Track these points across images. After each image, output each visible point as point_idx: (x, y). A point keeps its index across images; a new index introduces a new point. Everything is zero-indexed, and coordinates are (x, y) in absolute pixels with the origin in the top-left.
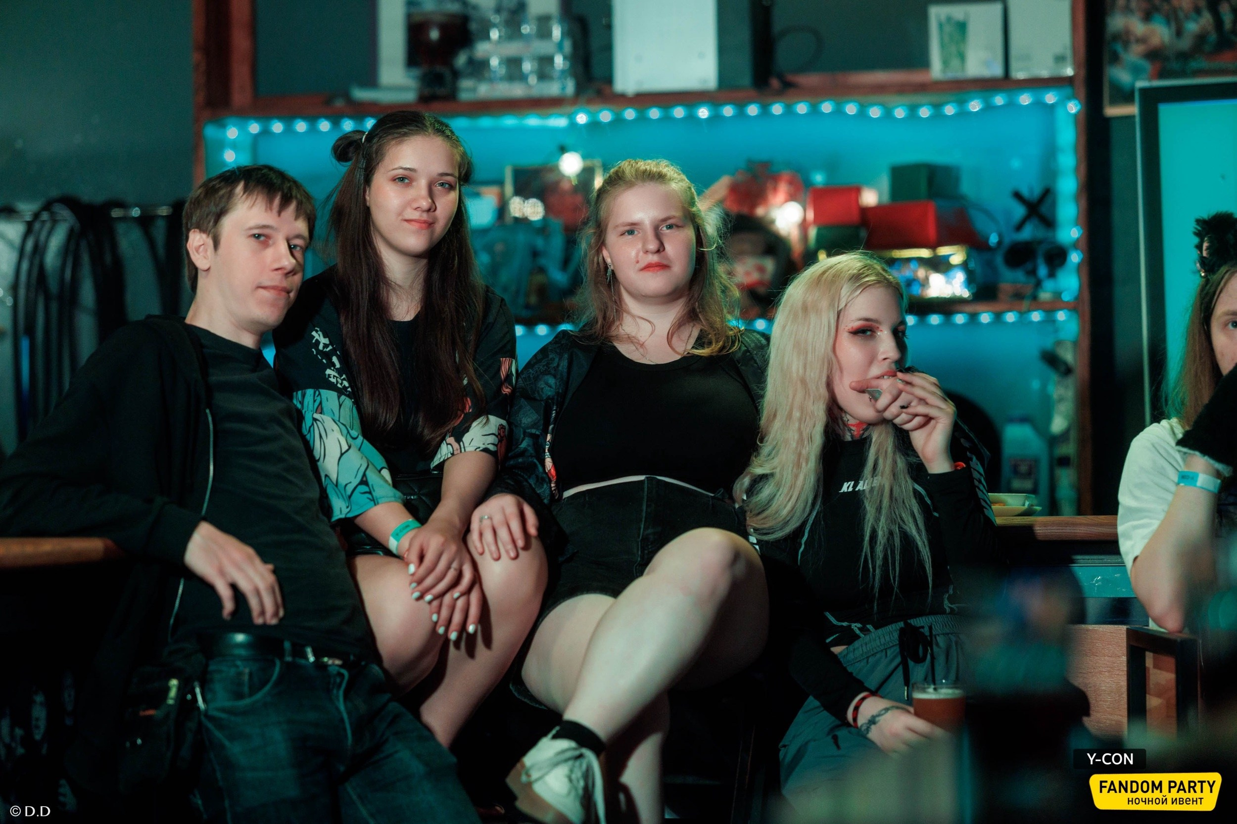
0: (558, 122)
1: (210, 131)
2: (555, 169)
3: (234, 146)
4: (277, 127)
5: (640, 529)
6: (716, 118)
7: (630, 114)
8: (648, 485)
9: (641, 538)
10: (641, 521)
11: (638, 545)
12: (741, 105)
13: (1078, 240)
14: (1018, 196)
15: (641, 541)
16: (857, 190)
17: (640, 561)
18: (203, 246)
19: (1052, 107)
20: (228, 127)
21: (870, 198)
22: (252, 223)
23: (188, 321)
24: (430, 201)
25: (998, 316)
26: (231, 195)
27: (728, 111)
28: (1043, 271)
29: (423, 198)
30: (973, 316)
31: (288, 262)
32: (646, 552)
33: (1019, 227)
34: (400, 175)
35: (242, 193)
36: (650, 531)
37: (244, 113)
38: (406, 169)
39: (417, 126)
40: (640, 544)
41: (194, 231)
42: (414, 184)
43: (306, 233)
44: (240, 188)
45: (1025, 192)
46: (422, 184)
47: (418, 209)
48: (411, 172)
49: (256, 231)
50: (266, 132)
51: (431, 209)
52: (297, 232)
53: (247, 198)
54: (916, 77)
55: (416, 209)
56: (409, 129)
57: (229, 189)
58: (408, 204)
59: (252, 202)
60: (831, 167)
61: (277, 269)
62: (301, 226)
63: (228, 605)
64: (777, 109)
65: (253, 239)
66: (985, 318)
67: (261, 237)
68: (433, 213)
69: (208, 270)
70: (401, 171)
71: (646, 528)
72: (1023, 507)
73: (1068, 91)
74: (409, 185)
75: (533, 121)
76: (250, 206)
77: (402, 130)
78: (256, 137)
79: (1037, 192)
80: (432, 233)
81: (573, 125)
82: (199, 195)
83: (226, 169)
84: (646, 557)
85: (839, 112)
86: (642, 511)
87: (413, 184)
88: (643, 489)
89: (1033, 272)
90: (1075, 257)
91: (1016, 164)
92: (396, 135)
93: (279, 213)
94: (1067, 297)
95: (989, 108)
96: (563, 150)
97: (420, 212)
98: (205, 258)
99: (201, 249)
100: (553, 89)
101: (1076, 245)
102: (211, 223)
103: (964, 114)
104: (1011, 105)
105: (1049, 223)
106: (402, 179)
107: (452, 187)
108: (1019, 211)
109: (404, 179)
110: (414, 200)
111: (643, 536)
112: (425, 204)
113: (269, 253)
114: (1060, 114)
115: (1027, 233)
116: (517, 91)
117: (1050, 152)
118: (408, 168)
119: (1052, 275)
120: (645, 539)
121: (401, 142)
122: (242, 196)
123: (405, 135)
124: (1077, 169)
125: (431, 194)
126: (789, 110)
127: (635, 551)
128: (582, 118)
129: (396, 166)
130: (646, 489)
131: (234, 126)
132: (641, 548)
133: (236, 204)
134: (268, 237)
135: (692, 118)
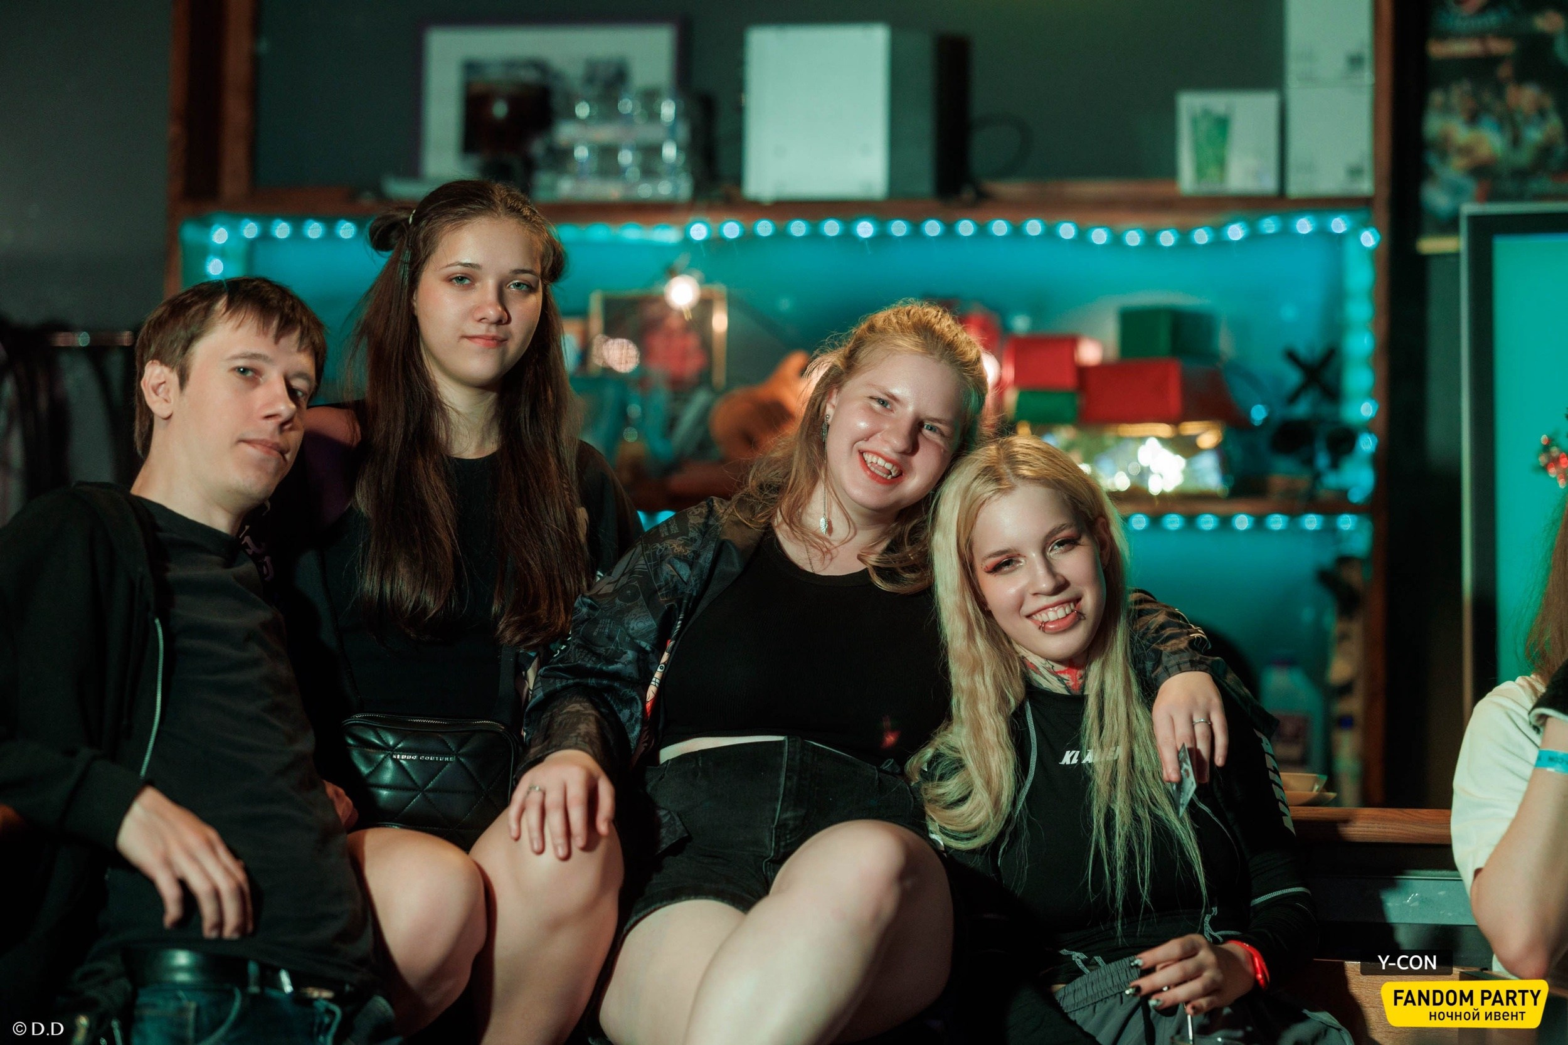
0: (666, 235)
1: (190, 233)
2: (660, 300)
3: (222, 253)
4: (282, 229)
5: (775, 810)
6: (882, 237)
7: (764, 227)
8: (788, 748)
9: (775, 824)
10: (777, 799)
11: (772, 833)
12: (916, 222)
13: (1373, 420)
14: (1292, 356)
15: (776, 828)
16: (1072, 342)
17: (773, 857)
18: (163, 385)
19: (1341, 237)
20: (215, 227)
21: (1090, 353)
22: (237, 350)
23: (135, 491)
24: (500, 308)
25: (1259, 521)
26: (208, 311)
27: (899, 228)
28: (1322, 460)
29: (490, 305)
30: (1225, 522)
31: (285, 407)
32: (783, 844)
33: (1293, 398)
34: (458, 273)
35: (224, 310)
36: (789, 814)
37: (237, 210)
38: (465, 265)
39: (482, 204)
40: (774, 832)
41: (152, 363)
42: (478, 285)
43: (311, 371)
44: (221, 305)
45: (1303, 351)
46: (489, 284)
47: (483, 320)
48: (473, 269)
49: (241, 363)
50: (266, 236)
51: (502, 321)
52: (299, 368)
53: (230, 317)
54: (1156, 189)
55: (480, 320)
56: (469, 208)
57: (205, 304)
58: (469, 313)
59: (238, 323)
60: (1037, 309)
61: (268, 417)
62: (304, 362)
63: (173, 911)
64: (966, 227)
65: (238, 374)
66: (1243, 522)
67: (249, 374)
68: (505, 326)
69: (169, 418)
70: (459, 268)
71: (783, 811)
72: (1309, 793)
73: (1362, 215)
74: (471, 286)
75: (632, 232)
76: (236, 326)
77: (459, 210)
78: (252, 244)
79: (1319, 350)
80: (504, 353)
81: (687, 241)
82: (162, 315)
83: (206, 280)
84: (782, 850)
85: (1050, 233)
86: (778, 785)
87: (476, 285)
88: (782, 754)
89: (1309, 462)
90: (1367, 444)
91: (1289, 313)
92: (452, 217)
93: (277, 338)
94: (1357, 496)
95: (1254, 236)
96: (671, 272)
97: (487, 325)
98: (166, 401)
99: (161, 390)
100: (664, 189)
101: (1369, 427)
102: (178, 351)
103: (1219, 243)
104: (1286, 232)
105: (1333, 393)
106: (461, 279)
107: (531, 289)
108: (1293, 377)
109: (464, 279)
110: (478, 308)
111: (778, 821)
112: (492, 313)
113: (260, 395)
114: (1350, 248)
115: (1302, 409)
116: (612, 191)
117: (1336, 297)
118: (470, 264)
119: (1335, 465)
120: (782, 826)
121: (458, 227)
122: (224, 313)
123: (464, 216)
124: (1375, 323)
125: (501, 298)
126: (982, 230)
127: (767, 841)
128: (699, 231)
129: (453, 261)
130: (786, 755)
131: (222, 224)
132: (776, 837)
133: (214, 325)
134: (257, 372)
135: (848, 236)
